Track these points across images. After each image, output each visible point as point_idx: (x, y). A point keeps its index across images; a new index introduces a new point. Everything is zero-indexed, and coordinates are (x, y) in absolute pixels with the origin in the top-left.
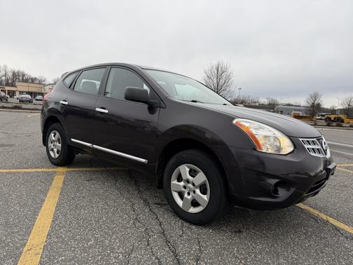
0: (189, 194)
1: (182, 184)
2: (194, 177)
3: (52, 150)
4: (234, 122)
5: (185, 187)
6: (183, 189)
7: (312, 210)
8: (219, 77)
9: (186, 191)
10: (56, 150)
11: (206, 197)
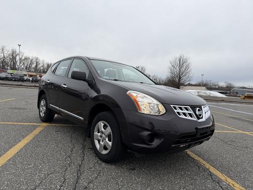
0: (103, 141)
1: (99, 134)
2: (105, 129)
3: (41, 112)
4: (128, 93)
5: (101, 136)
6: (100, 138)
7: (202, 161)
8: (181, 66)
9: (101, 139)
10: (43, 112)
11: (110, 143)
